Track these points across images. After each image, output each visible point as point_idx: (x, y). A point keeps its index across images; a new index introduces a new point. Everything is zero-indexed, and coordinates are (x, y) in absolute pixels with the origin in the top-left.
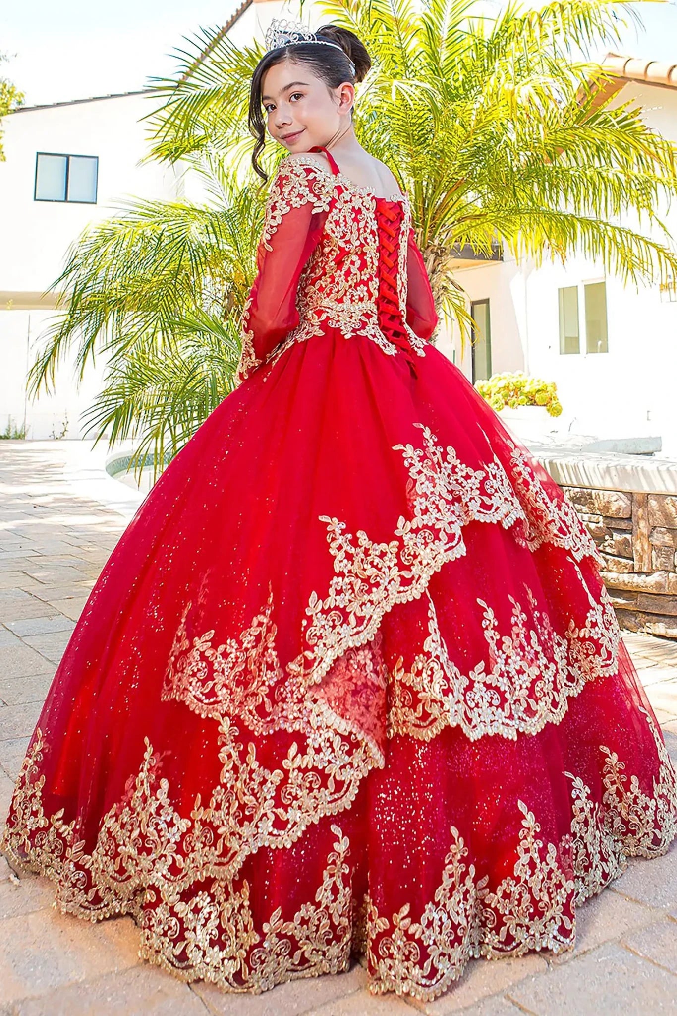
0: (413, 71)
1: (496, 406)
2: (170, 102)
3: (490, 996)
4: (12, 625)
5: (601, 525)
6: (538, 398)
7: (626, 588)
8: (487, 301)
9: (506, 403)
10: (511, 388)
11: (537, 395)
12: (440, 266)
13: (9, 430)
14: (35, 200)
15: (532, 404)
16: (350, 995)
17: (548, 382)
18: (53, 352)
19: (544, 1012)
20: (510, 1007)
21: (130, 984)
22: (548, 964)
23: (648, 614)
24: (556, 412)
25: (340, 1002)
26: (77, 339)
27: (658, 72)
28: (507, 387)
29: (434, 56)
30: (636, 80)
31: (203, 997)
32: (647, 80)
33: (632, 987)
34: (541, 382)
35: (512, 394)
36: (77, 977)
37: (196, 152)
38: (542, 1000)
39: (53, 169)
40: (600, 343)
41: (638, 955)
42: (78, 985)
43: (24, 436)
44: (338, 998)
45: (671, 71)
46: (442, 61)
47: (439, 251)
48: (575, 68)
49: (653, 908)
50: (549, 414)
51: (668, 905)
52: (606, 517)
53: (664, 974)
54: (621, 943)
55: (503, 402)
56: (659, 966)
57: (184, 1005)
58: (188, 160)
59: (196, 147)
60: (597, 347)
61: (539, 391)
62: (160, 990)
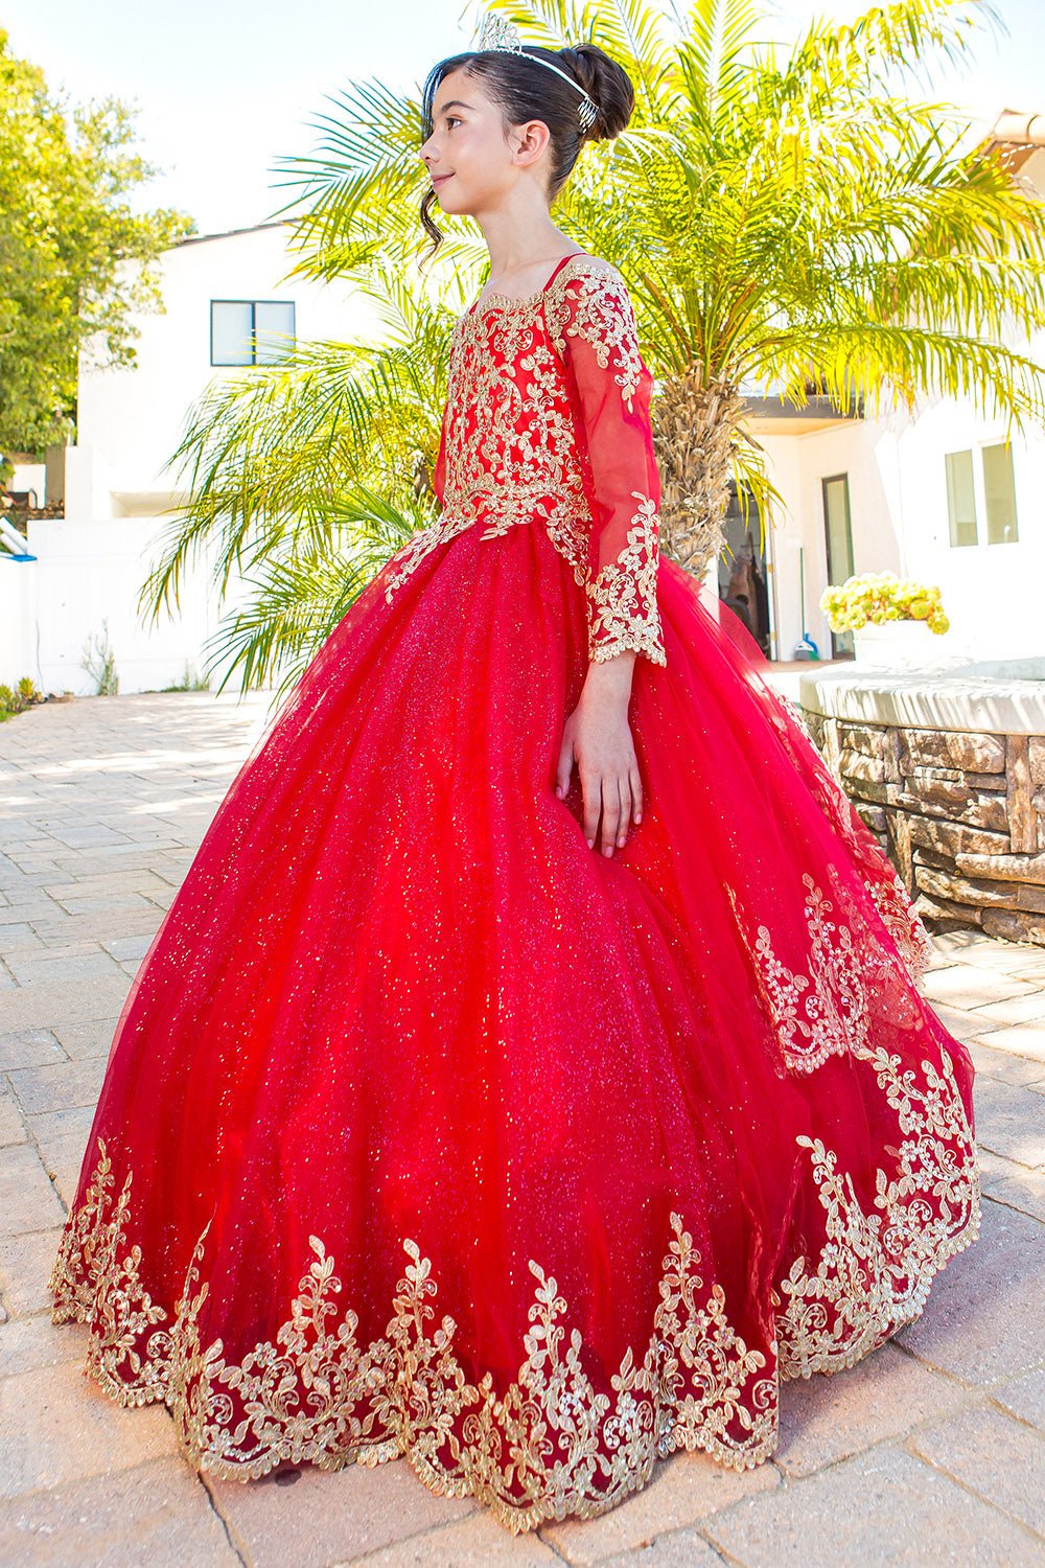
1: (855, 622)
2: (309, 193)
3: (676, 1531)
4: (112, 944)
5: (962, 784)
6: (914, 608)
7: (1000, 877)
8: (844, 477)
9: (869, 618)
10: (875, 596)
11: (913, 606)
12: (727, 414)
13: (187, 680)
14: (212, 365)
15: (906, 618)
16: (455, 1521)
17: (927, 584)
18: (177, 559)
19: (758, 1561)
20: (703, 1552)
21: (122, 1496)
22: (782, 1477)
23: (1034, 914)
24: (942, 628)
25: (435, 1534)
26: (212, 542)
28: (869, 596)
31: (228, 1519)
34: (918, 587)
35: (877, 604)
36: (46, 1483)
37: (362, 265)
38: (758, 1541)
39: (235, 320)
40: (1007, 528)
41: (931, 1464)
42: (44, 1494)
43: (208, 686)
44: (434, 1527)
46: (713, 112)
47: (726, 393)
48: (919, 111)
49: (969, 1384)
50: (931, 631)
51: (994, 1379)
52: (968, 773)
53: (968, 1500)
54: (905, 1444)
55: (864, 616)
56: (962, 1485)
57: (195, 1532)
58: (352, 279)
59: (362, 258)
60: (1003, 536)
61: (915, 599)
62: (164, 1508)
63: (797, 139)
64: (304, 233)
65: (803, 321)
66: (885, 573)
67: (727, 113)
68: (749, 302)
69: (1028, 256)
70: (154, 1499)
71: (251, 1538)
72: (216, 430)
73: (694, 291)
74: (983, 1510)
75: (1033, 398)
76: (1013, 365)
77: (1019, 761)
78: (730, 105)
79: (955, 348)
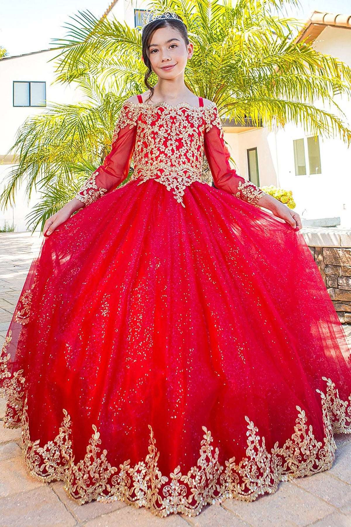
0: (193, 28)
2: (64, 51)
8: (255, 149)
11: (282, 198)
13: (5, 228)
14: (14, 106)
17: (287, 190)
18: (13, 184)
21: (30, 498)
24: (292, 206)
26: (26, 178)
27: (342, 20)
29: (204, 19)
30: (330, 25)
31: (65, 503)
32: (336, 25)
33: (284, 498)
34: (284, 191)
36: (4, 495)
37: (82, 77)
39: (23, 89)
40: (317, 168)
42: (4, 498)
43: (13, 230)
45: (349, 19)
46: (209, 22)
53: (302, 491)
56: (300, 487)
57: (55, 507)
58: (77, 81)
59: (82, 74)
60: (315, 171)
61: (282, 196)
62: (44, 501)
63: (241, 37)
64: (62, 66)
65: (241, 96)
66: (272, 186)
67: (214, 22)
68: (222, 90)
69: (323, 75)
70: (41, 498)
71: (74, 508)
72: (29, 137)
73: (203, 87)
74: (307, 494)
75: (324, 123)
76: (317, 112)
77: (320, 256)
78: (215, 20)
79: (296, 106)
